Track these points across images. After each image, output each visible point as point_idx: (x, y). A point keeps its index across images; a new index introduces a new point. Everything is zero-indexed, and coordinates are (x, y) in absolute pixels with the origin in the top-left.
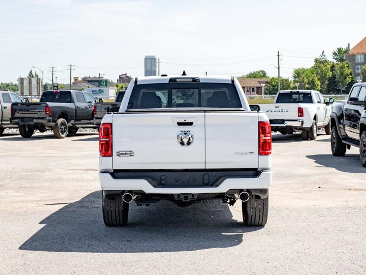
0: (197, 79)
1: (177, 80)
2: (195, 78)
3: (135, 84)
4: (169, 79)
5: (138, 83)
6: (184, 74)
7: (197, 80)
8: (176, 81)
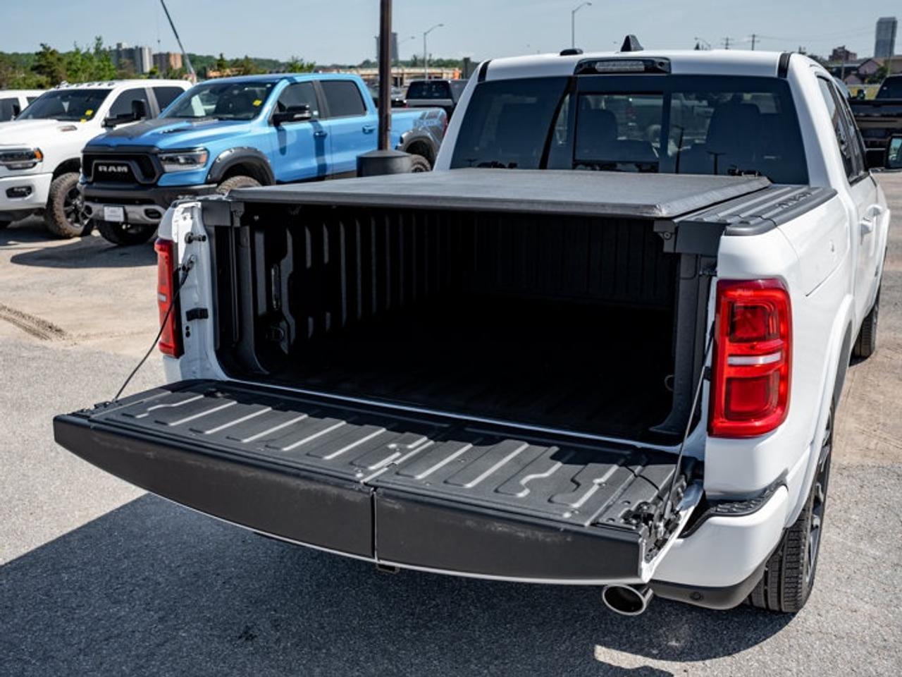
0: (661, 64)
1: (598, 67)
2: (656, 60)
3: (479, 81)
4: (576, 65)
5: (489, 78)
6: (627, 46)
7: (659, 67)
8: (595, 71)
